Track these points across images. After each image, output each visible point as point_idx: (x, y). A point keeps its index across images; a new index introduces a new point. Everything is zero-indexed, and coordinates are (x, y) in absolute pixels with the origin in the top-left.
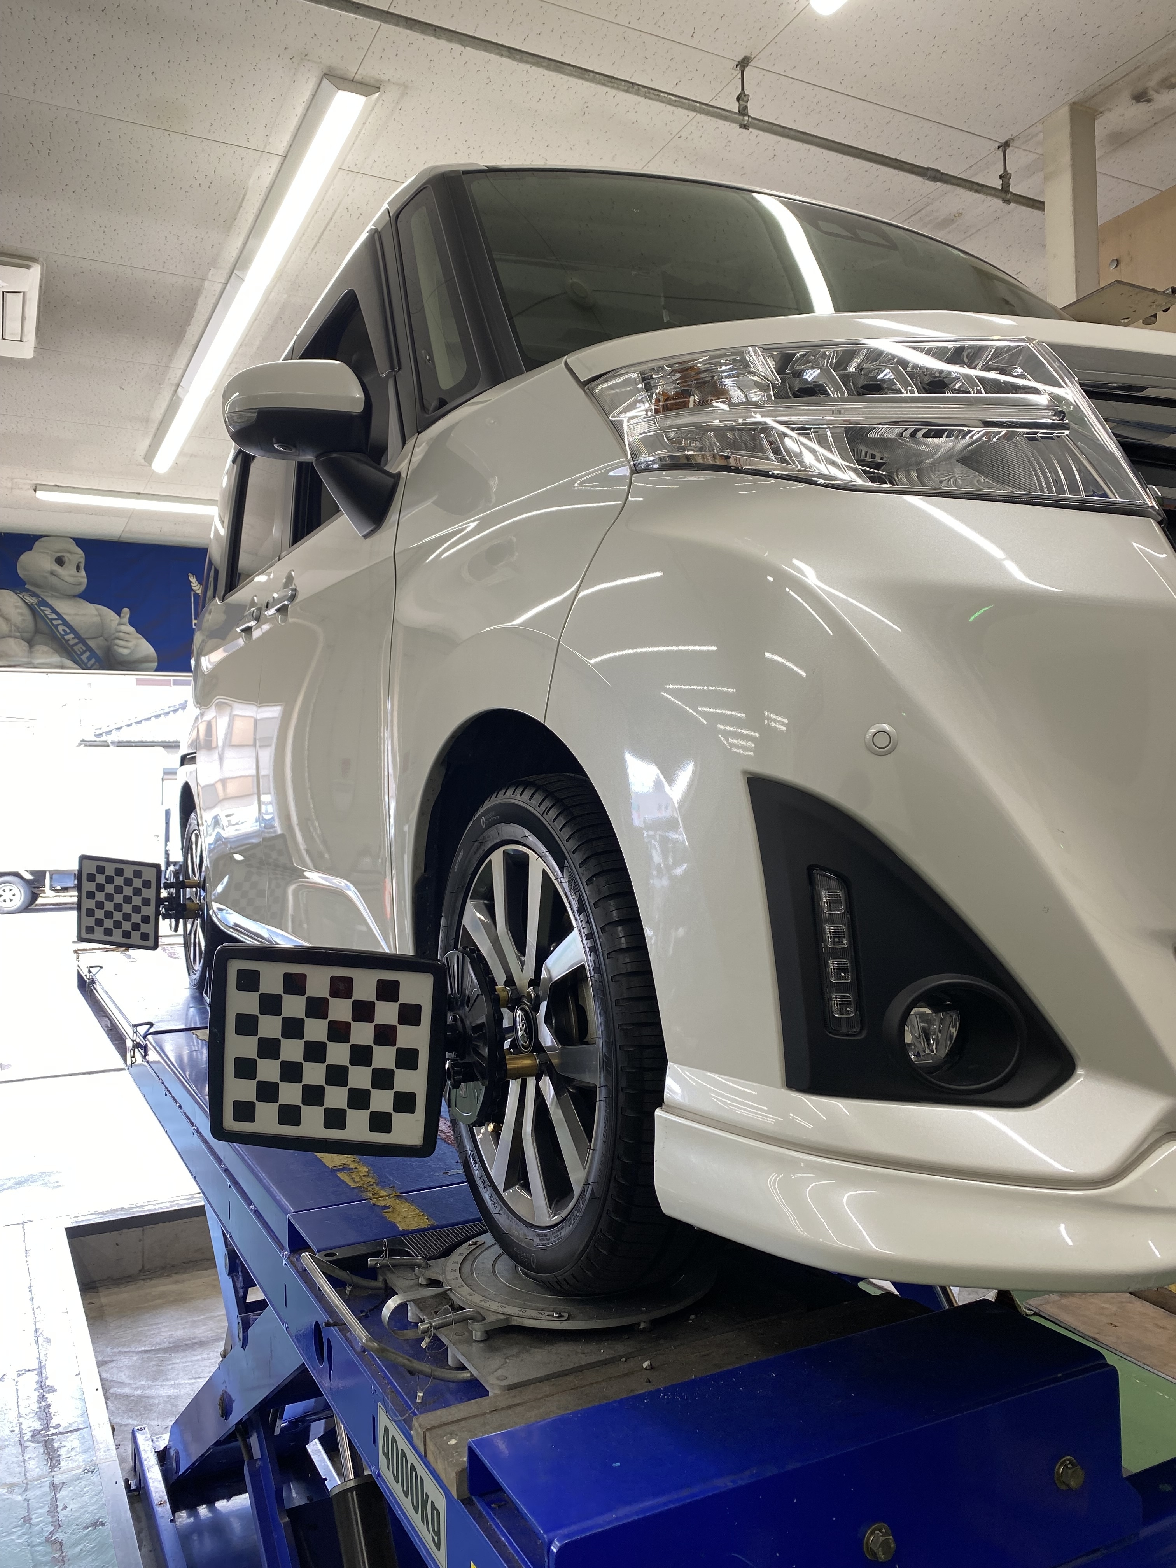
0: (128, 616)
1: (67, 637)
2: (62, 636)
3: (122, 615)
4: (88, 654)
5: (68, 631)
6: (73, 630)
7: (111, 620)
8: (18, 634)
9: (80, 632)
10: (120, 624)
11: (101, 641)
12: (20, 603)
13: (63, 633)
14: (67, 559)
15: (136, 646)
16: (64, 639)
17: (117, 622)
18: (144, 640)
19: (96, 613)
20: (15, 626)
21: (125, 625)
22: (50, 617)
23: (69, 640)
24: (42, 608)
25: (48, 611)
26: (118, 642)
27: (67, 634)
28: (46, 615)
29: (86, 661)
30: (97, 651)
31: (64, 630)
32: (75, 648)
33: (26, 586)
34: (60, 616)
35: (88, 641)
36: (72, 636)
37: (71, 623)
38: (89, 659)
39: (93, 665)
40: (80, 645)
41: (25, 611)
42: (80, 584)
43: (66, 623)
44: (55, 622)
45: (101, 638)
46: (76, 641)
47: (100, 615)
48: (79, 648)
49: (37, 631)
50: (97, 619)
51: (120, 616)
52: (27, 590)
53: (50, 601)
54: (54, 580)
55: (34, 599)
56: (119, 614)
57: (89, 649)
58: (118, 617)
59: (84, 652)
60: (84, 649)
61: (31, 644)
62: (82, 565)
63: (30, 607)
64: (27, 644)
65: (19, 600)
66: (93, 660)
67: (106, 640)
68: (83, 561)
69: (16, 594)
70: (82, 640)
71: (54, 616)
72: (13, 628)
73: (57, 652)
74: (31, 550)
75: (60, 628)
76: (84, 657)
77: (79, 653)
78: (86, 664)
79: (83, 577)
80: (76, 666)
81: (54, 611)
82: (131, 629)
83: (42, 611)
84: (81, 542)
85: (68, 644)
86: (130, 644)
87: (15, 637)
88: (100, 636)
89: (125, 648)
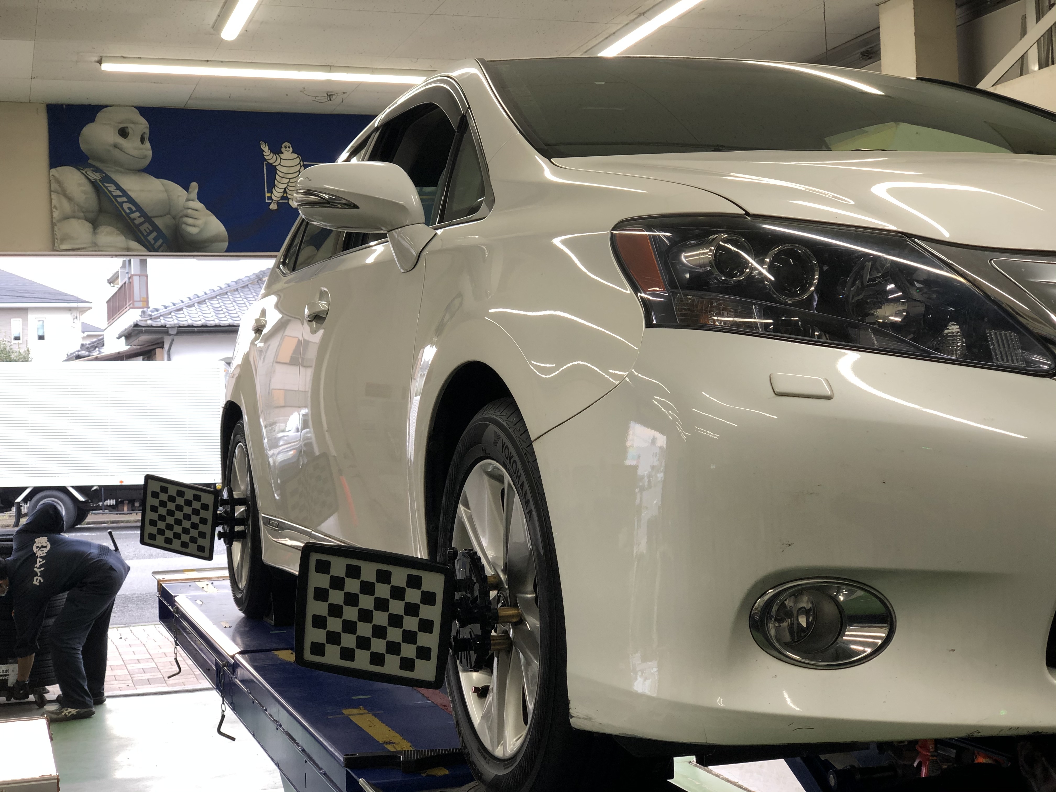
0: (196, 191)
1: (132, 216)
2: (128, 215)
3: (190, 190)
4: (154, 234)
5: (134, 209)
6: (139, 208)
7: (179, 196)
8: (82, 214)
9: (146, 210)
10: (188, 200)
11: (168, 220)
12: (83, 180)
13: (128, 211)
14: (130, 131)
15: (206, 223)
16: (130, 218)
17: (185, 197)
18: (215, 217)
19: (162, 188)
20: (77, 205)
21: (193, 200)
22: (114, 194)
23: (135, 219)
24: (106, 185)
25: (112, 188)
26: (185, 219)
27: (132, 212)
28: (110, 192)
29: (153, 242)
30: (164, 231)
31: (129, 208)
32: (142, 228)
33: (89, 161)
34: (125, 193)
35: (153, 219)
36: (137, 214)
37: (137, 200)
38: (156, 239)
39: (160, 247)
40: (147, 225)
41: (88, 188)
42: (145, 157)
43: (131, 200)
44: (120, 200)
45: (168, 216)
46: (142, 219)
47: (167, 191)
48: (146, 227)
49: (101, 210)
50: (163, 196)
51: (188, 192)
52: (91, 166)
53: (114, 176)
54: (116, 153)
55: (98, 174)
56: (186, 188)
57: (155, 228)
58: (186, 192)
59: (151, 232)
60: (151, 228)
61: (95, 224)
62: (147, 136)
63: (94, 184)
64: (91, 225)
65: (83, 177)
66: (160, 241)
67: (174, 218)
68: (147, 131)
69: (79, 170)
70: (148, 219)
71: (119, 193)
72: (76, 208)
73: (123, 233)
74: (93, 121)
75: (126, 206)
76: (151, 238)
77: (145, 233)
78: (152, 245)
79: (147, 150)
80: (142, 248)
81: (119, 187)
82: (199, 205)
83: (106, 187)
84: (145, 111)
85: (134, 223)
86: (199, 222)
87: (79, 218)
88: (167, 214)
89: (194, 226)
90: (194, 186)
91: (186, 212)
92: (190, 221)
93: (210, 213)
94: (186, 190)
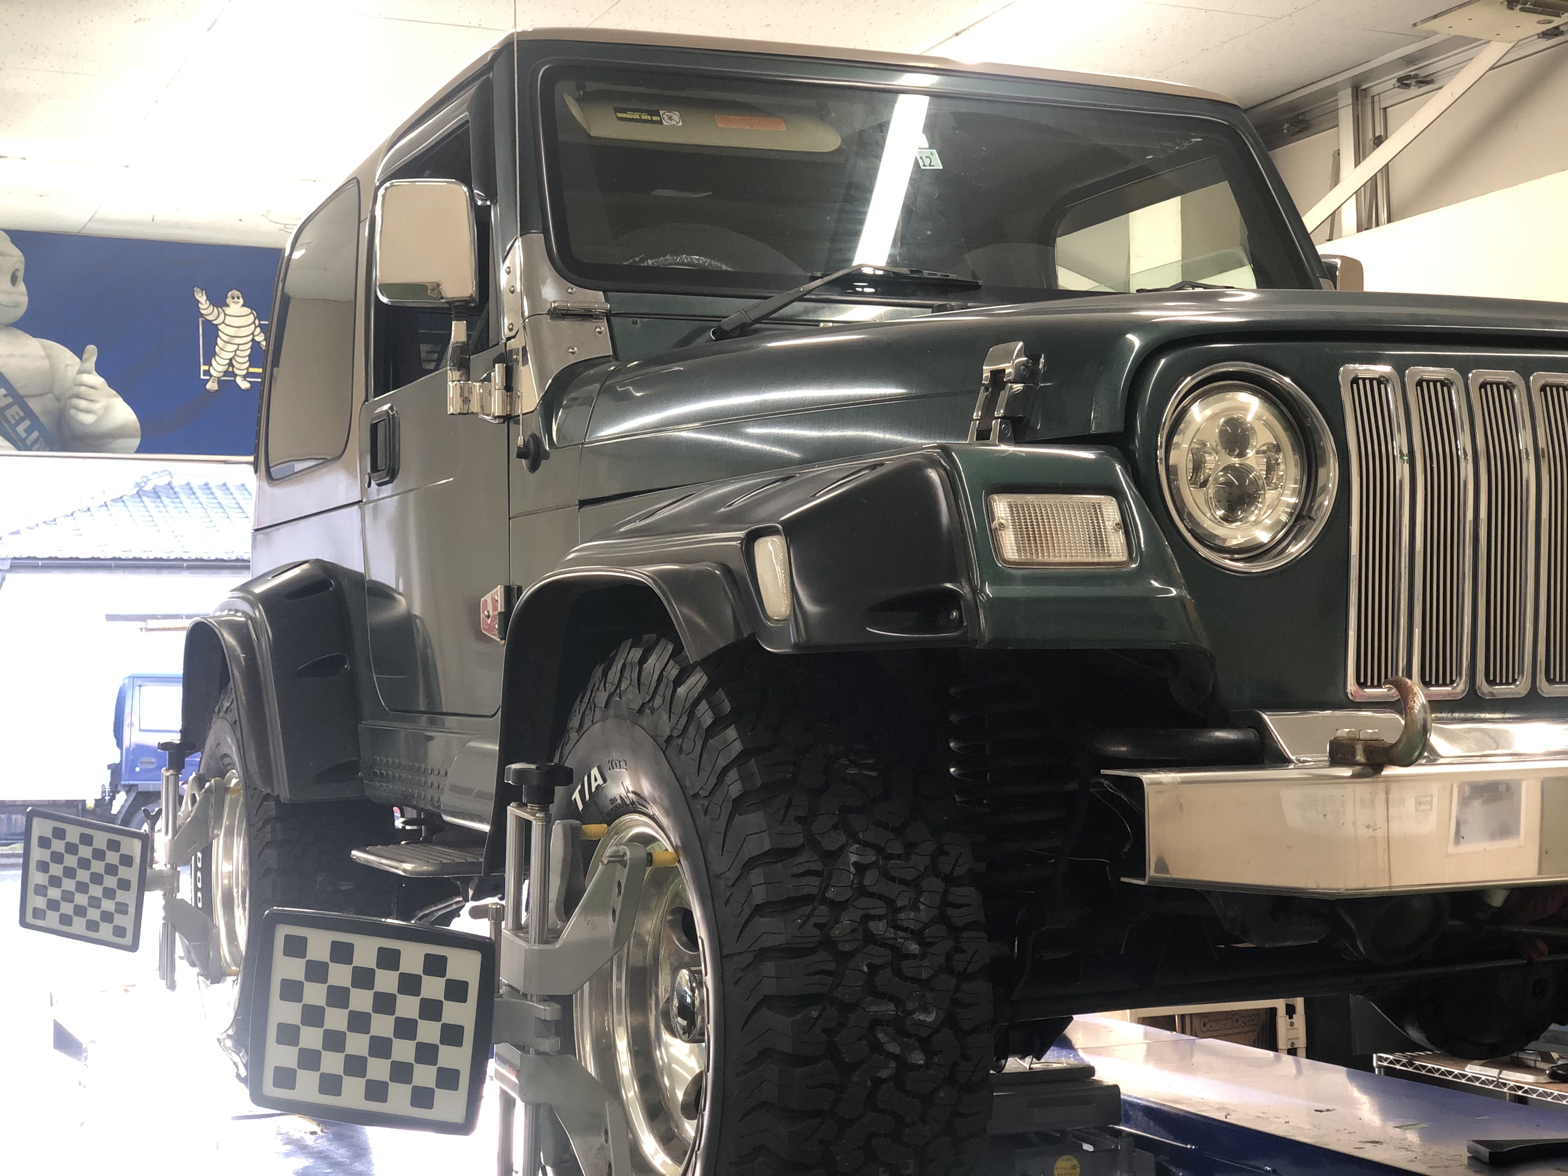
6: (5, 383)
26: (76, 401)
37: (2, 371)
48: (14, 412)
84: (19, 236)
88: (47, 393)
89: (88, 412)
90: (91, 350)
91: (76, 390)
92: (83, 404)
93: (115, 392)
94: (79, 358)
